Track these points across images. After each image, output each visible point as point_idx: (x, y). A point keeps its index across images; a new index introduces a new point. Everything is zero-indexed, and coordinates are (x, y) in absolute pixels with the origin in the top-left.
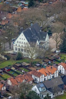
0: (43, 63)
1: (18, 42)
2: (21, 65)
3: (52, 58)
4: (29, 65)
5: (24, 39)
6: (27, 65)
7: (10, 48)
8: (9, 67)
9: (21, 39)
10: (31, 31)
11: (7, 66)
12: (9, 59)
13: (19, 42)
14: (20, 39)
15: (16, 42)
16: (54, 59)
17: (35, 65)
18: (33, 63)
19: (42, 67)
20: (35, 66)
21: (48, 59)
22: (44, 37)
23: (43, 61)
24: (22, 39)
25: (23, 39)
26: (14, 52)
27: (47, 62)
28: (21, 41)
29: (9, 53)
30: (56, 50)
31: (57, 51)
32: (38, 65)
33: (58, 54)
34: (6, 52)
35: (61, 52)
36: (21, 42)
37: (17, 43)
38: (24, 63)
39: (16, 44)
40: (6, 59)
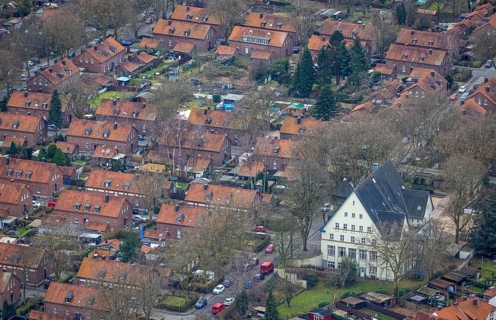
0: (432, 293)
1: (337, 226)
2: (361, 301)
3: (455, 276)
4: (389, 301)
5: (361, 216)
6: (384, 299)
7: (305, 249)
8: (325, 308)
9: (350, 215)
10: (377, 187)
11: (316, 305)
12: (313, 286)
13: (341, 227)
14: (346, 214)
15: (330, 228)
16: (464, 280)
17: (410, 300)
18: (401, 294)
19: (432, 306)
20: (408, 304)
21: (443, 278)
22: (419, 208)
23: (431, 286)
24: (354, 215)
25: (357, 216)
26: (324, 261)
27: (442, 289)
28: (349, 221)
29: (309, 266)
30: (461, 249)
31: (464, 255)
32: (419, 298)
33: (469, 264)
34: (299, 263)
35: (477, 256)
36: (349, 227)
37: (333, 231)
38: (369, 294)
39: (332, 235)
40: (304, 283)
